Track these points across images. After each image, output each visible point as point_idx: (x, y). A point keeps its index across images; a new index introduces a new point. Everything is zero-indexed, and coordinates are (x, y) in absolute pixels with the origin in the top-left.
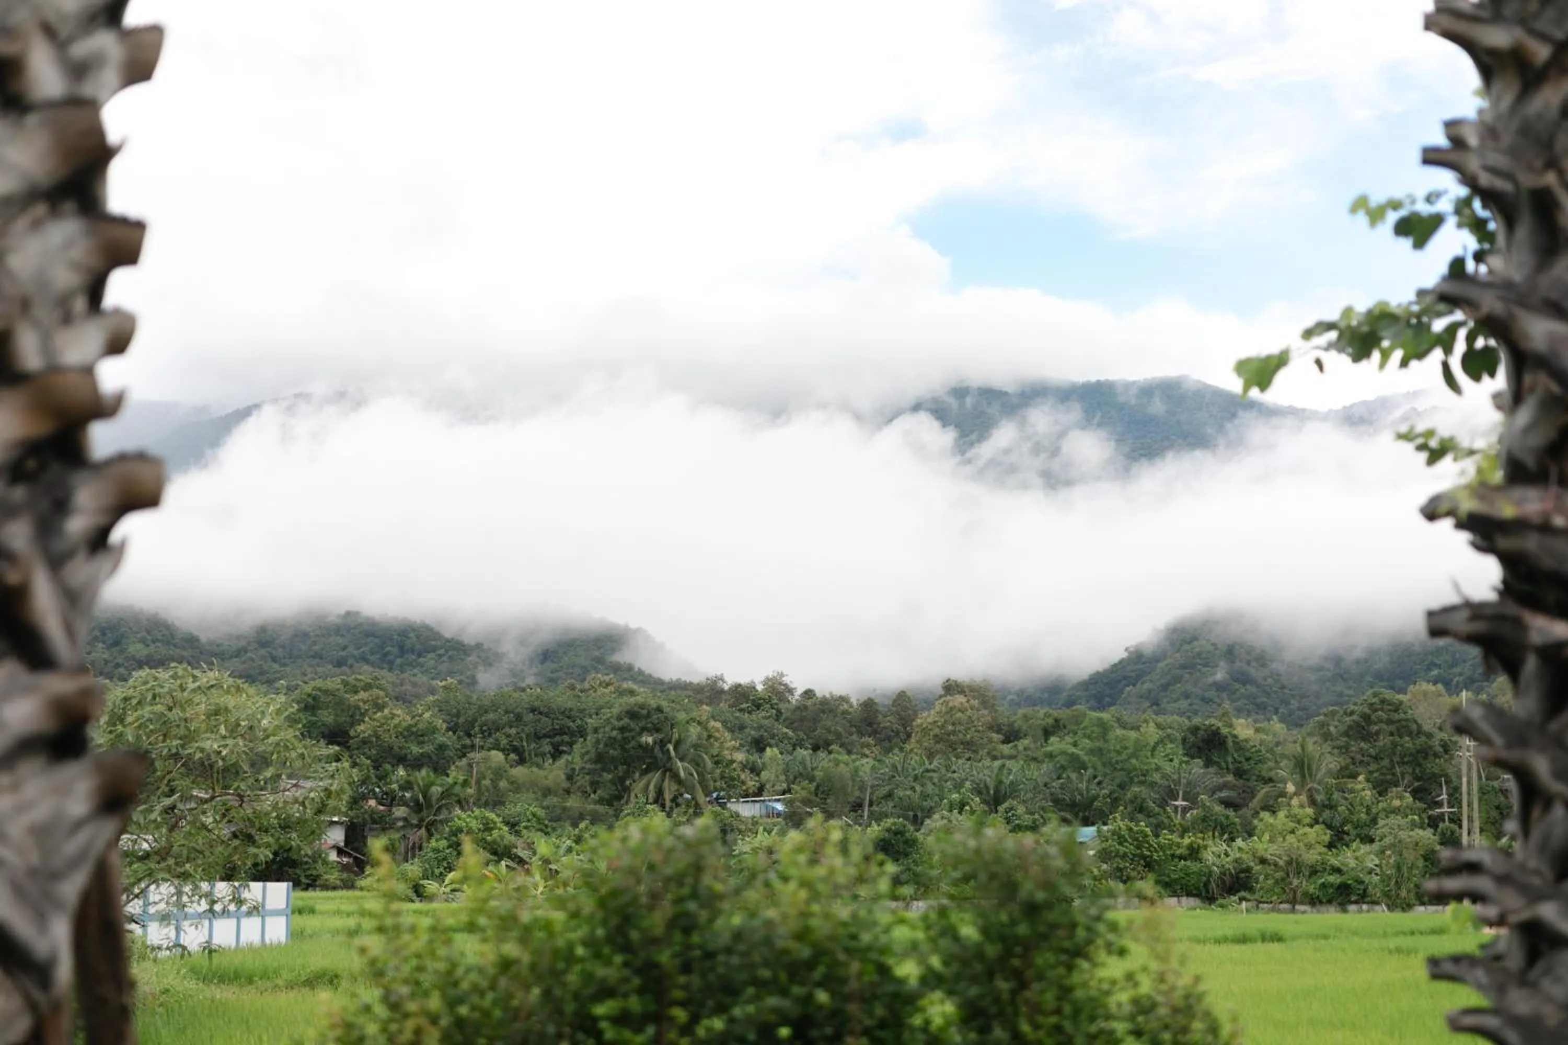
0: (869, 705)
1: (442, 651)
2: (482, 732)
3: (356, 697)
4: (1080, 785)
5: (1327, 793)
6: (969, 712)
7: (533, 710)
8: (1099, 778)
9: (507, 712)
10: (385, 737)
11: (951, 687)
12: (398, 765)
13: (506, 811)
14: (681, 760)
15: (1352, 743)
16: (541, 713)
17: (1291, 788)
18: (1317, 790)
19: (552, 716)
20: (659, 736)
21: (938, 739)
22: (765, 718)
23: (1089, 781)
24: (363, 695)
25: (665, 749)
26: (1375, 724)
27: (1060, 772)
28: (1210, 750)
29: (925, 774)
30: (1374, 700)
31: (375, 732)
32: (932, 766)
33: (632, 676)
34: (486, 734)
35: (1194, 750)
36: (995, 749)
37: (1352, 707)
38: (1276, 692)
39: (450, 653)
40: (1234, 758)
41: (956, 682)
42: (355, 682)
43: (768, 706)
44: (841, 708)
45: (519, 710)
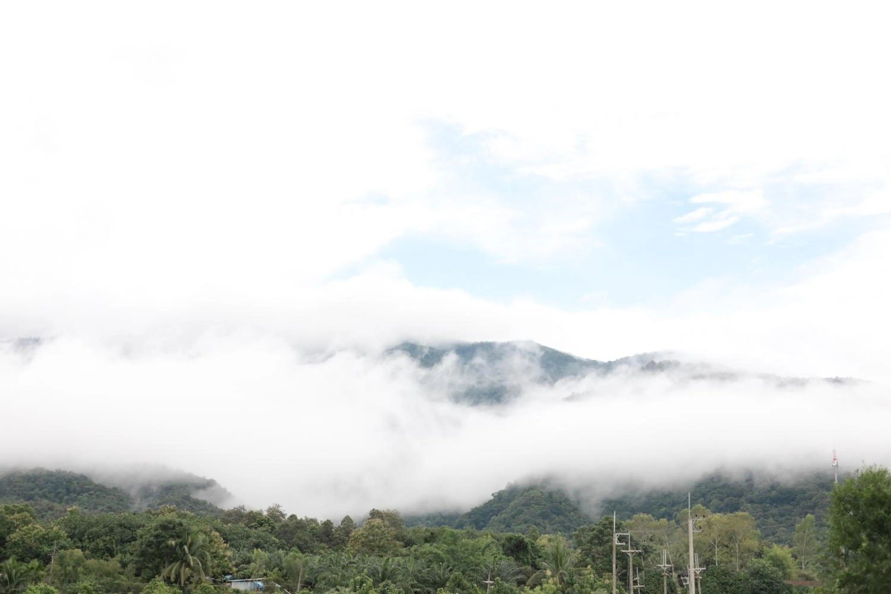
0: (328, 524)
1: (92, 492)
2: (89, 539)
3: (12, 517)
4: (439, 572)
5: (570, 576)
6: (383, 529)
7: (121, 525)
8: (450, 567)
9: (105, 527)
10: (28, 541)
11: (375, 514)
12: (34, 558)
13: (77, 586)
14: (192, 555)
15: (593, 547)
16: (125, 527)
17: (549, 573)
18: (564, 574)
19: (133, 529)
20: (180, 540)
21: (363, 544)
22: (263, 531)
23: (445, 569)
24: (16, 515)
25: (183, 548)
26: (607, 536)
27: (429, 564)
28: (518, 552)
29: (349, 565)
30: (606, 522)
31: (22, 538)
32: (354, 561)
33: (205, 508)
34: (91, 540)
35: (509, 551)
36: (397, 550)
37: (594, 526)
38: (575, 520)
39: (97, 493)
40: (532, 556)
41: (378, 511)
42: (13, 508)
43: (267, 524)
44: (311, 525)
45: (112, 525)
